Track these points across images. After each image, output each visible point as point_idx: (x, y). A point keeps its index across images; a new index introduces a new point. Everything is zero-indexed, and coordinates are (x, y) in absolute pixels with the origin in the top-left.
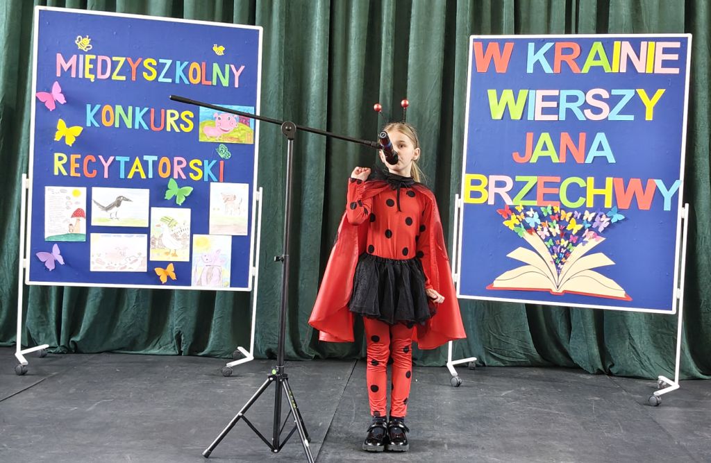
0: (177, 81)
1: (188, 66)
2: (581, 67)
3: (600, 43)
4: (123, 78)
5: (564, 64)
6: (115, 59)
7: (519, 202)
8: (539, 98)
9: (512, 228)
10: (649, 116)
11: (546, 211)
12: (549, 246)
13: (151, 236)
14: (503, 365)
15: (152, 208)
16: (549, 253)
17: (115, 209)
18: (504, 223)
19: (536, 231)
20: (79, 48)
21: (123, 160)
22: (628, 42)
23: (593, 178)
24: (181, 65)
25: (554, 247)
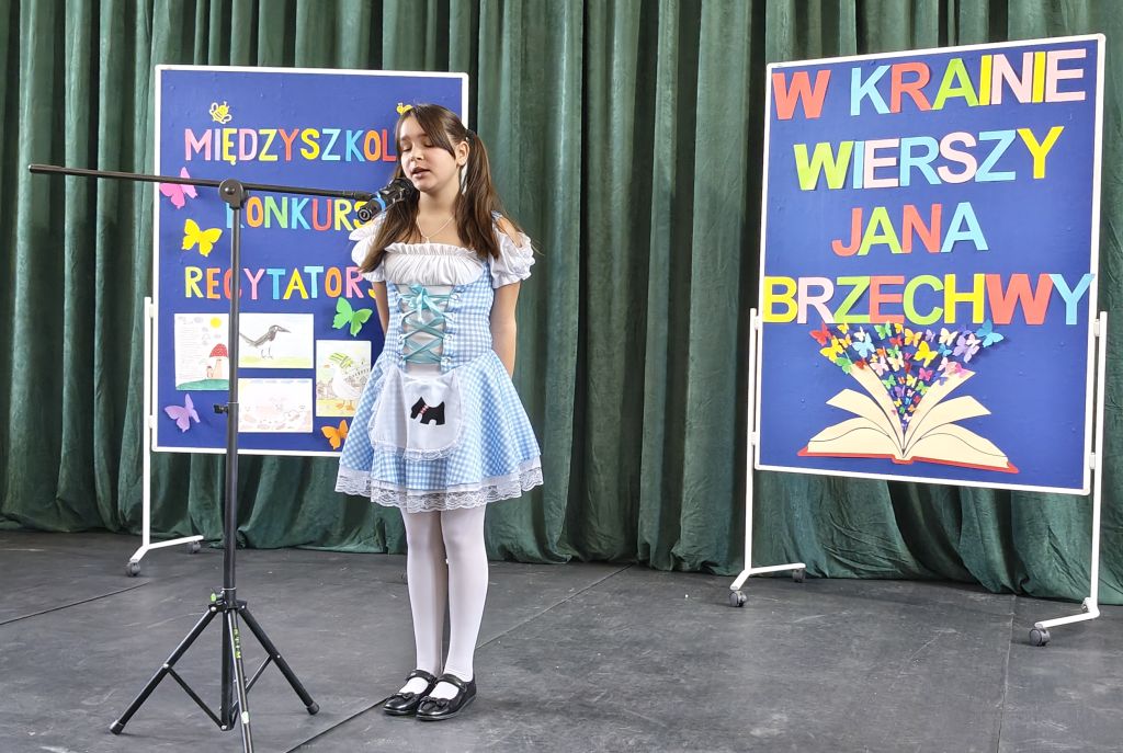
0: (348, 158)
1: (362, 137)
2: (932, 100)
3: (960, 61)
4: (274, 158)
5: (905, 97)
6: (262, 132)
7: (842, 319)
8: (870, 153)
9: (834, 358)
10: (1039, 171)
11: (883, 330)
12: (889, 387)
13: (318, 381)
14: (856, 576)
15: (318, 342)
16: (889, 398)
17: (268, 343)
18: (821, 352)
19: (869, 363)
20: (215, 119)
21: (276, 273)
22: (1003, 56)
23: (954, 276)
24: (353, 135)
25: (897, 389)
